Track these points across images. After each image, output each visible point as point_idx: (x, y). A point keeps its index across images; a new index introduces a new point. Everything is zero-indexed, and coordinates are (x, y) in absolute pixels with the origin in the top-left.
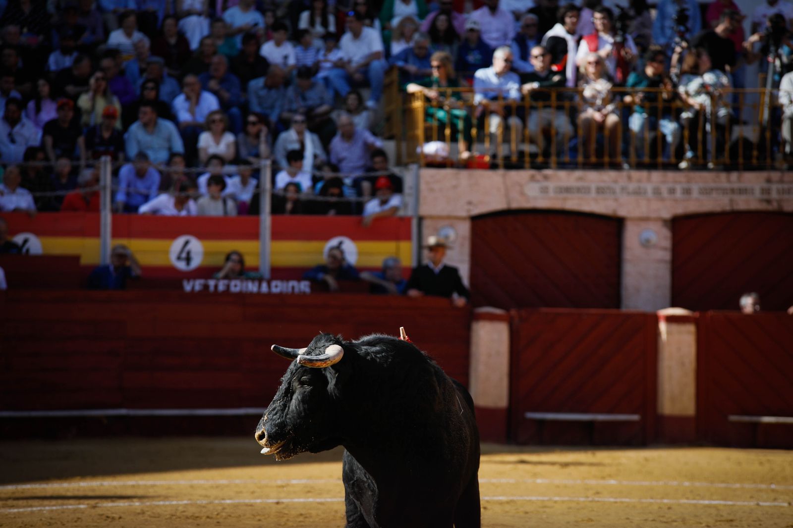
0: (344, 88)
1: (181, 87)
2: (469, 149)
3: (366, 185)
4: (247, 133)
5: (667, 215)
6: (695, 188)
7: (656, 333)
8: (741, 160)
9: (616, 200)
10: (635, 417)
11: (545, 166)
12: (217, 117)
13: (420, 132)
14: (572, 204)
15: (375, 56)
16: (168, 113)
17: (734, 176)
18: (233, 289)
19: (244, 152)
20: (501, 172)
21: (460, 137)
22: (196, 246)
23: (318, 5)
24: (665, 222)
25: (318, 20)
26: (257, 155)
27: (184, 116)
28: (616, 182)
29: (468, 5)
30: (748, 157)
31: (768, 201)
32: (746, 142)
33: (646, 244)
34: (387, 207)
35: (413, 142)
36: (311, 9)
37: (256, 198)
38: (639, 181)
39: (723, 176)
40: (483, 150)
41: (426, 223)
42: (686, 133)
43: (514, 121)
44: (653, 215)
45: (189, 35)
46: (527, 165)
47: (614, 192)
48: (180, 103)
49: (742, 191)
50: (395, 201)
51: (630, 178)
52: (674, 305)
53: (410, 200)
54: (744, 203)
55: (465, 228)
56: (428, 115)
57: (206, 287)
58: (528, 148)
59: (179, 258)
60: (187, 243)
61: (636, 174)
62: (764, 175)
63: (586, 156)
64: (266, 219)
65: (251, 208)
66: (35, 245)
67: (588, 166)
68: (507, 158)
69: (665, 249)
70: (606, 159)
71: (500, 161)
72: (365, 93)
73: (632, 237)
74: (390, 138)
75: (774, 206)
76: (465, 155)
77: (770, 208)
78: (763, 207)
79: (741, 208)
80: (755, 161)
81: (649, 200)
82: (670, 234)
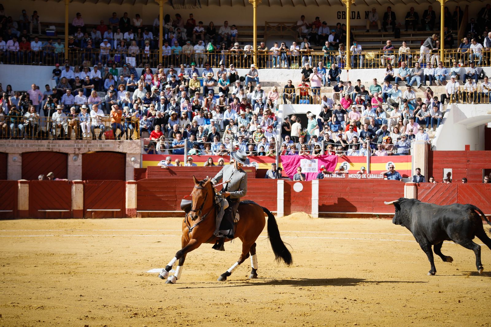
5: (21, 153)
6: (28, 145)
7: (18, 187)
8: (41, 137)
9: (6, 148)
10: (12, 211)
17: (39, 141)
24: (20, 154)
28: (5, 143)
30: (43, 136)
31: (49, 148)
32: (43, 131)
33: (14, 161)
38: (12, 142)
39: (36, 141)
42: (26, 129)
44: (16, 152)
47: (5, 146)
49: (42, 146)
51: (9, 141)
52: (22, 179)
61: (11, 140)
62: (48, 141)
69: (20, 162)
70: (3, 136)
73: (10, 159)
75: (50, 150)
77: (49, 150)
78: (47, 150)
79: (42, 150)
80: (45, 137)
81: (15, 148)
82: (21, 158)
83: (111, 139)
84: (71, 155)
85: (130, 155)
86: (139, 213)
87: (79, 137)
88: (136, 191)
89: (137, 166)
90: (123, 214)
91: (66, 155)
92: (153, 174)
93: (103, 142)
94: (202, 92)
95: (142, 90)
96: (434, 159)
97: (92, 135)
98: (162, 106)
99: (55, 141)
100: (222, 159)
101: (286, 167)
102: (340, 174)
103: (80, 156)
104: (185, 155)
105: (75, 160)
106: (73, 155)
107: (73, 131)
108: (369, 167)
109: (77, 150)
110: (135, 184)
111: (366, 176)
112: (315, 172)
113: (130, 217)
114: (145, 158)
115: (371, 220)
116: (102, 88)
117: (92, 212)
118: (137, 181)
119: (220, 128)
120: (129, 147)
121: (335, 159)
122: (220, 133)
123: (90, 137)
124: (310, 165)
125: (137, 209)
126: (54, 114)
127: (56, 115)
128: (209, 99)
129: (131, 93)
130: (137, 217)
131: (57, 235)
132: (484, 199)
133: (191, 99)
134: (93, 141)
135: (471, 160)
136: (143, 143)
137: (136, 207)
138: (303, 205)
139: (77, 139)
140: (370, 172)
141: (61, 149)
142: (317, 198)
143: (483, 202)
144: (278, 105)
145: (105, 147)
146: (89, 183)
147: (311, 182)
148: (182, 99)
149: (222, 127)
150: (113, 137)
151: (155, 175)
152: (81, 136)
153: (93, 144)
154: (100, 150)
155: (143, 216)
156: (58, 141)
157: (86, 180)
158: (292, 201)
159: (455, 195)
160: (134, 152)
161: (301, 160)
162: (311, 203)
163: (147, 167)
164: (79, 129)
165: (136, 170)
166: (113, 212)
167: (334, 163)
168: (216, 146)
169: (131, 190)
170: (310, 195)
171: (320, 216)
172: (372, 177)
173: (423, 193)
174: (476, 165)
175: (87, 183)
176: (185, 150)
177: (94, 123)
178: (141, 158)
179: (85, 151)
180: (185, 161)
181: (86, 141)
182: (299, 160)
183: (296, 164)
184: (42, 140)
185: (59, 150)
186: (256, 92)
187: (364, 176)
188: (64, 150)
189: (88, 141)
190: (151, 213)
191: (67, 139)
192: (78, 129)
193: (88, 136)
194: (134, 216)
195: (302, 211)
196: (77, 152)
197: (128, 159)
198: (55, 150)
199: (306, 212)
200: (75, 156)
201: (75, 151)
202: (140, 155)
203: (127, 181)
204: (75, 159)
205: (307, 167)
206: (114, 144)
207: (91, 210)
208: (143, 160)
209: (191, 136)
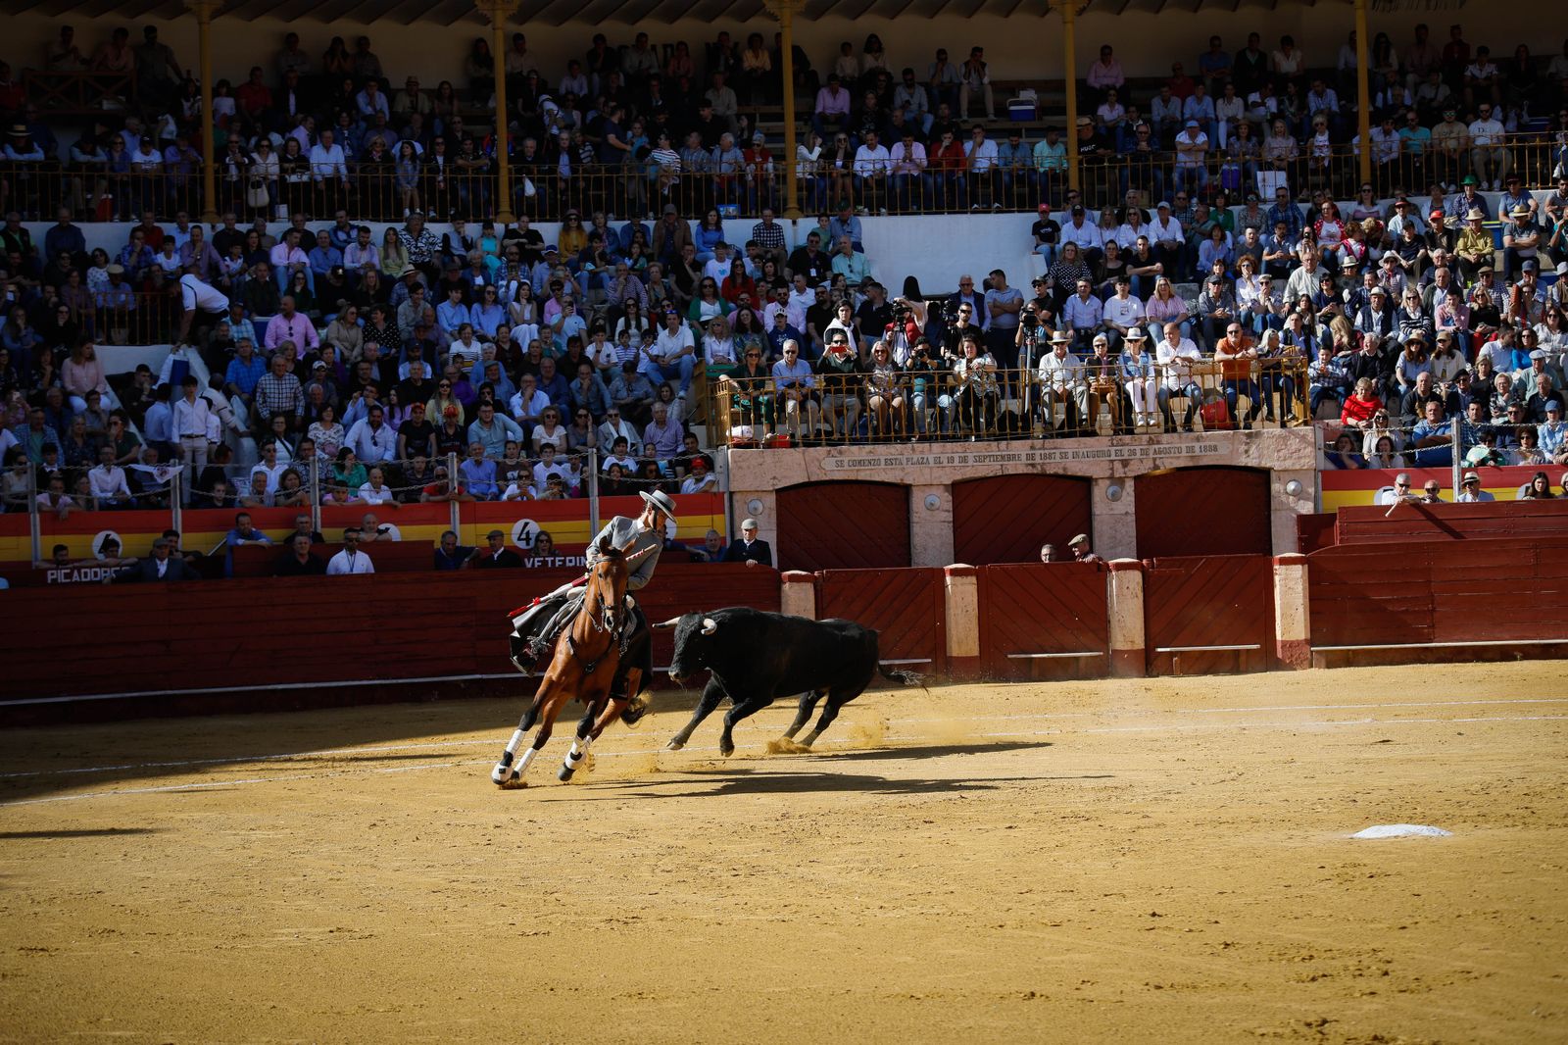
0: (658, 379)
1: (517, 387)
2: (772, 430)
3: (680, 469)
4: (576, 425)
5: (950, 482)
7: (943, 584)
8: (1008, 431)
9: (903, 469)
10: (928, 660)
11: (841, 442)
12: (552, 413)
13: (726, 418)
14: (864, 475)
15: (686, 350)
16: (503, 407)
17: (1003, 444)
18: (568, 564)
19: (573, 441)
20: (801, 449)
21: (763, 420)
22: (534, 527)
23: (632, 310)
24: (946, 486)
25: (633, 323)
26: (585, 444)
27: (518, 412)
29: (762, 303)
30: (1014, 427)
31: (1033, 465)
32: (1011, 413)
33: (931, 507)
34: (702, 485)
35: (720, 426)
36: (626, 315)
37: (584, 482)
38: (922, 452)
39: (994, 444)
40: (784, 429)
41: (736, 497)
42: (961, 409)
43: (811, 404)
44: (936, 482)
45: (519, 341)
46: (824, 442)
48: (516, 400)
50: (709, 477)
51: (913, 449)
52: (956, 561)
53: (722, 479)
54: (1013, 468)
55: (771, 501)
56: (733, 402)
57: (545, 563)
58: (824, 427)
59: (519, 539)
60: (526, 524)
61: (919, 447)
62: (1029, 442)
63: (876, 430)
64: (595, 500)
65: (583, 491)
66: (395, 533)
67: (876, 441)
68: (805, 436)
69: (947, 511)
70: (892, 435)
71: (798, 439)
72: (675, 384)
73: (918, 501)
74: (701, 424)
75: (1038, 470)
76: (769, 435)
77: (1035, 472)
78: (1029, 470)
79: (1011, 472)
80: (1020, 431)
81: (931, 468)
82: (951, 498)
83: (1220, 428)
84: (1100, 481)
85: (1282, 475)
86: (1317, 652)
87: (1124, 426)
88: (1307, 585)
89: (1307, 508)
90: (1269, 659)
91: (1086, 483)
92: (1356, 532)
93: (1198, 439)
94: (1499, 266)
97: (1162, 417)
98: (1376, 316)
99: (1049, 443)
103: (1130, 485)
104: (1455, 468)
105: (1115, 497)
106: (1108, 482)
107: (1104, 407)
109: (1118, 466)
110: (1303, 564)
113: (1291, 667)
114: (1329, 482)
116: (1187, 271)
117: (1172, 654)
118: (1306, 553)
120: (1279, 451)
125: (1311, 642)
126: (1043, 360)
127: (1048, 361)
128: (1525, 289)
129: (1278, 283)
130: (1312, 666)
131: (1069, 729)
133: (1465, 291)
134: (1166, 437)
136: (1320, 434)
137: (1309, 636)
139: (1116, 433)
141: (1068, 465)
146: (1159, 566)
148: (1438, 291)
150: (1228, 421)
151: (1363, 532)
152: (1130, 422)
154: (1191, 464)
155: (1332, 662)
156: (1059, 441)
157: (1150, 557)
160: (1294, 464)
163: (1337, 511)
164: (1123, 402)
165: (1303, 520)
166: (1238, 651)
168: (1552, 433)
169: (1291, 584)
175: (1153, 567)
176: (1455, 452)
177: (1170, 382)
178: (1316, 484)
179: (1144, 468)
180: (1456, 487)
181: (1145, 438)
184: (1012, 439)
185: (1065, 469)
188: (1077, 468)
189: (1150, 438)
190: (1354, 652)
191: (1086, 434)
192: (1119, 401)
193: (1152, 422)
194: (1302, 662)
196: (1119, 472)
197: (1276, 487)
198: (1050, 471)
200: (1112, 485)
201: (1112, 469)
202: (1313, 473)
203: (1277, 557)
204: (1113, 495)
206: (1233, 444)
207: (1168, 649)
208: (1325, 488)
209: (1472, 406)
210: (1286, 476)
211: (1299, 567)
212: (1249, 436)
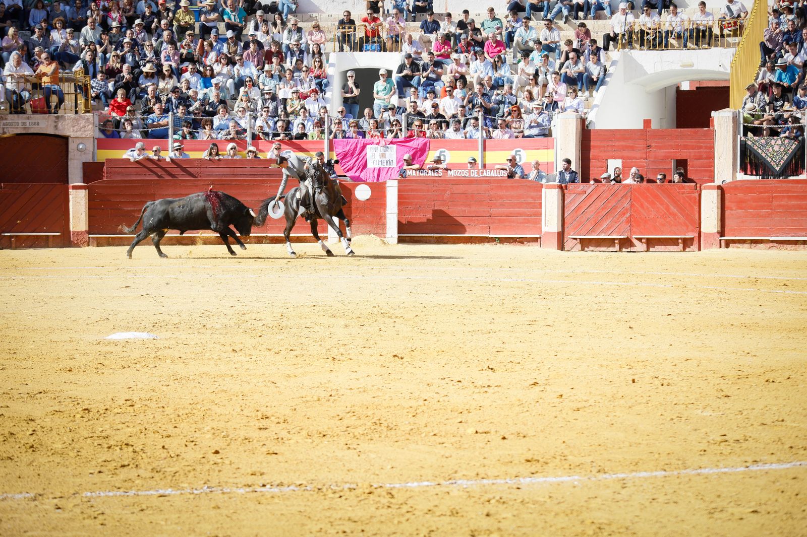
83: (41, 113)
85: (75, 140)
86: (92, 237)
88: (87, 201)
89: (89, 159)
90: (66, 240)
92: (115, 173)
93: (28, 118)
94: (197, 31)
95: (93, 29)
96: (591, 144)
97: (8, 105)
100: (234, 144)
101: (343, 159)
102: (434, 170)
104: (170, 140)
108: (483, 157)
110: (85, 189)
111: (478, 173)
112: (392, 167)
113: (77, 245)
114: (101, 145)
115: (487, 246)
117: (11, 237)
118: (87, 183)
119: (229, 93)
120: (74, 127)
121: (425, 144)
122: (229, 102)
123: (6, 110)
124: (383, 156)
125: (90, 232)
129: (76, 33)
130: (89, 246)
132: (675, 211)
133: (179, 44)
134: (10, 116)
135: (653, 145)
136: (97, 119)
137: (88, 229)
138: (371, 223)
140: (484, 166)
142: (396, 210)
143: (674, 215)
144: (328, 55)
145: (31, 126)
146: (4, 188)
147: (385, 183)
148: (165, 45)
149: (233, 92)
150: (45, 109)
151: (119, 173)
153: (11, 121)
154: (24, 132)
155: (99, 244)
158: (353, 215)
159: (626, 205)
160: (82, 134)
161: (368, 146)
162: (385, 219)
163: (105, 161)
165: (85, 165)
166: (48, 236)
167: (422, 151)
169: (78, 200)
170: (383, 205)
171: (401, 240)
172: (487, 174)
173: (573, 200)
174: (661, 153)
176: (170, 132)
178: (94, 145)
182: (364, 147)
183: (360, 154)
186: (290, 31)
187: (474, 174)
189: (1, 117)
190: (112, 238)
193: (2, 108)
194: (84, 243)
195: (370, 232)
197: (72, 146)
199: (376, 234)
202: (92, 139)
203: (71, 185)
205: (378, 158)
206: (48, 122)
207: (9, 234)
208: (98, 148)
209: (181, 108)
210: (78, 141)
211: (83, 191)
212: (57, 118)
